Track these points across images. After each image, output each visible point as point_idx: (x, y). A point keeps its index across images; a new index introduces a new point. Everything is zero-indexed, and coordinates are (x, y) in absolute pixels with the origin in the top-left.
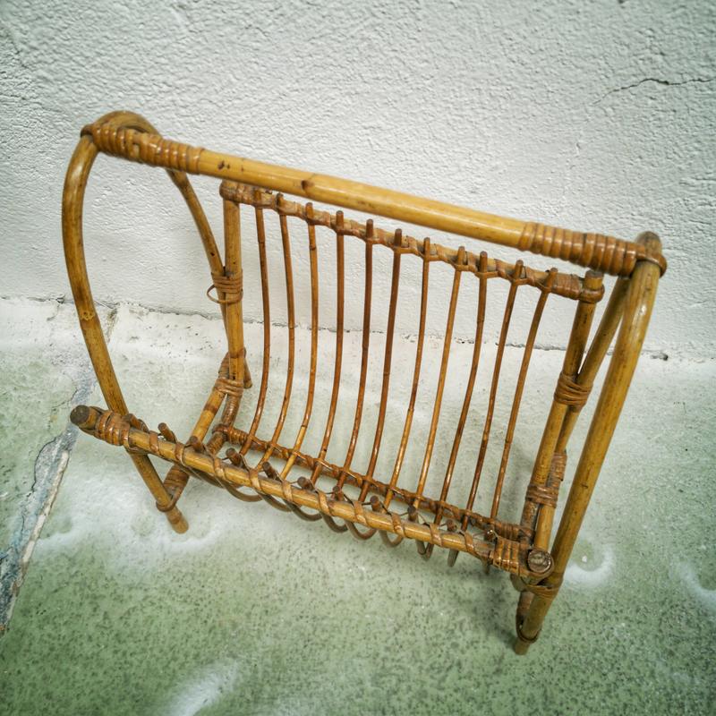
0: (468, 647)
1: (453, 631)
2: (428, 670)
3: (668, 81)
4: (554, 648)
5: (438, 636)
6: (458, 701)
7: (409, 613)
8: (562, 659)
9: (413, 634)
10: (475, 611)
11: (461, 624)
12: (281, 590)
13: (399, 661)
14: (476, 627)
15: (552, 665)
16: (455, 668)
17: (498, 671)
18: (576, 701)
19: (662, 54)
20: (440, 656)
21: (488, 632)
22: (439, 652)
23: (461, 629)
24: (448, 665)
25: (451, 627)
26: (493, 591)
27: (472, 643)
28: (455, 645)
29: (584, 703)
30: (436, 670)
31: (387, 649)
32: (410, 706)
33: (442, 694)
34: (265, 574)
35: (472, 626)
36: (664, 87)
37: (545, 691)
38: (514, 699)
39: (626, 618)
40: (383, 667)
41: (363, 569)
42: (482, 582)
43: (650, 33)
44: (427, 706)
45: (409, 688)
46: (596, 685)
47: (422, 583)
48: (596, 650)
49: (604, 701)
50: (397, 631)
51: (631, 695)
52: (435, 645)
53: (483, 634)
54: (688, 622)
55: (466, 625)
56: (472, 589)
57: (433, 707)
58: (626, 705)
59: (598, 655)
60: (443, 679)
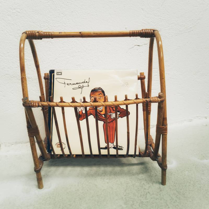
0: (149, 188)
1: (142, 186)
2: (140, 197)
3: (139, 45)
4: (173, 181)
5: (138, 189)
6: (153, 201)
7: (127, 186)
8: (176, 183)
9: (131, 190)
10: (146, 180)
11: (144, 184)
12: (83, 192)
13: (130, 197)
14: (148, 183)
15: (175, 185)
16: (148, 194)
17: (161, 191)
18: (187, 190)
20: (142, 192)
21: (152, 184)
22: (141, 192)
23: (144, 185)
24: (145, 193)
25: (141, 185)
26: (148, 175)
27: (149, 187)
28: (145, 189)
29: (189, 190)
30: (143, 196)
31: (125, 196)
32: (140, 206)
33: (148, 200)
34: (76, 190)
35: (147, 183)
37: (177, 191)
38: (169, 195)
39: (187, 171)
40: (126, 200)
41: (107, 181)
42: (144, 174)
44: (145, 204)
45: (137, 202)
46: (189, 185)
47: (127, 179)
48: (184, 179)
49: (194, 188)
50: (125, 191)
51: (200, 184)
52: (139, 190)
53: (151, 184)
54: (203, 167)
55: (145, 184)
56: (141, 176)
57: (147, 204)
58: (200, 187)
59: (185, 179)
60: (146, 197)
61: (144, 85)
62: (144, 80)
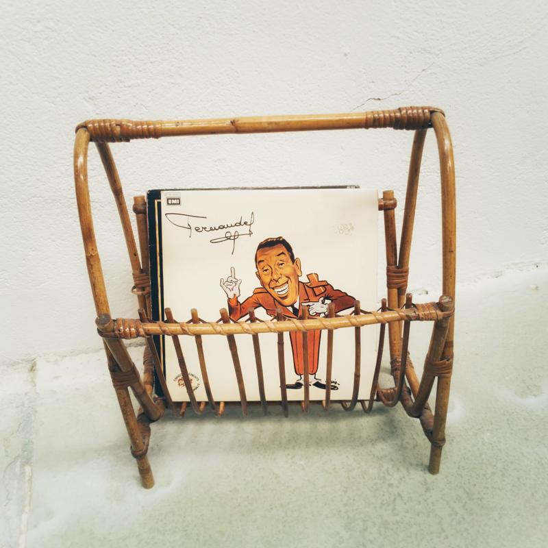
0: (399, 483)
1: (384, 477)
2: (381, 508)
3: (380, 98)
4: (455, 463)
5: (375, 484)
6: (411, 518)
7: (348, 477)
8: (463, 467)
9: (359, 489)
10: (392, 460)
11: (387, 470)
12: (248, 497)
13: (357, 509)
14: (398, 469)
15: (460, 473)
16: (398, 499)
17: (427, 490)
18: (487, 488)
19: (373, 82)
20: (384, 495)
21: (407, 469)
22: (382, 493)
23: (389, 473)
24: (392, 499)
25: (382, 475)
26: (397, 444)
27: (401, 479)
28: (391, 485)
29: (493, 487)
30: (386, 505)
31: (345, 505)
32: (380, 534)
33: (398, 518)
34: (231, 491)
35: (395, 469)
36: (378, 102)
37: (464, 490)
38: (448, 503)
39: (487, 430)
40: (348, 517)
41: (302, 463)
42: (387, 442)
43: (364, 71)
44: (392, 529)
45: (374, 523)
46: (494, 474)
47: (347, 457)
48: (481, 454)
49: (504, 481)
50: (346, 492)
51: (518, 471)
52: (377, 490)
53: (405, 472)
54: (525, 419)
55: (391, 470)
56: (382, 448)
57: (397, 528)
58: (518, 478)
59: (483, 456)
60: (394, 509)
61: (392, 224)
62: (392, 211)
